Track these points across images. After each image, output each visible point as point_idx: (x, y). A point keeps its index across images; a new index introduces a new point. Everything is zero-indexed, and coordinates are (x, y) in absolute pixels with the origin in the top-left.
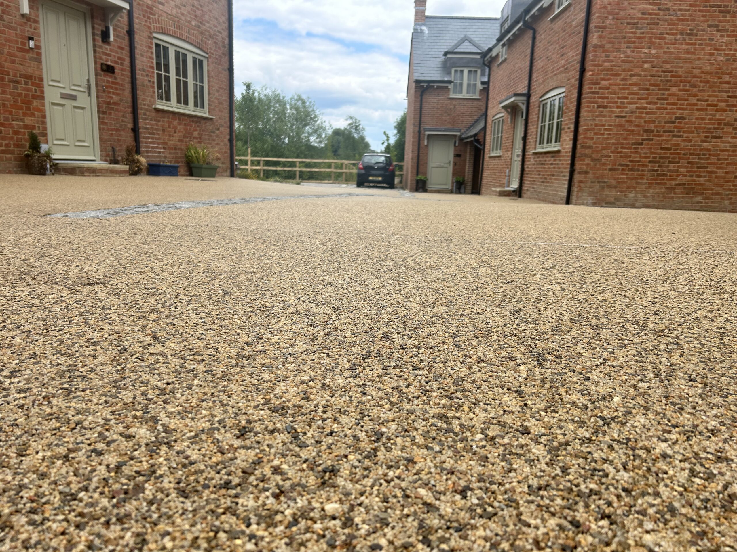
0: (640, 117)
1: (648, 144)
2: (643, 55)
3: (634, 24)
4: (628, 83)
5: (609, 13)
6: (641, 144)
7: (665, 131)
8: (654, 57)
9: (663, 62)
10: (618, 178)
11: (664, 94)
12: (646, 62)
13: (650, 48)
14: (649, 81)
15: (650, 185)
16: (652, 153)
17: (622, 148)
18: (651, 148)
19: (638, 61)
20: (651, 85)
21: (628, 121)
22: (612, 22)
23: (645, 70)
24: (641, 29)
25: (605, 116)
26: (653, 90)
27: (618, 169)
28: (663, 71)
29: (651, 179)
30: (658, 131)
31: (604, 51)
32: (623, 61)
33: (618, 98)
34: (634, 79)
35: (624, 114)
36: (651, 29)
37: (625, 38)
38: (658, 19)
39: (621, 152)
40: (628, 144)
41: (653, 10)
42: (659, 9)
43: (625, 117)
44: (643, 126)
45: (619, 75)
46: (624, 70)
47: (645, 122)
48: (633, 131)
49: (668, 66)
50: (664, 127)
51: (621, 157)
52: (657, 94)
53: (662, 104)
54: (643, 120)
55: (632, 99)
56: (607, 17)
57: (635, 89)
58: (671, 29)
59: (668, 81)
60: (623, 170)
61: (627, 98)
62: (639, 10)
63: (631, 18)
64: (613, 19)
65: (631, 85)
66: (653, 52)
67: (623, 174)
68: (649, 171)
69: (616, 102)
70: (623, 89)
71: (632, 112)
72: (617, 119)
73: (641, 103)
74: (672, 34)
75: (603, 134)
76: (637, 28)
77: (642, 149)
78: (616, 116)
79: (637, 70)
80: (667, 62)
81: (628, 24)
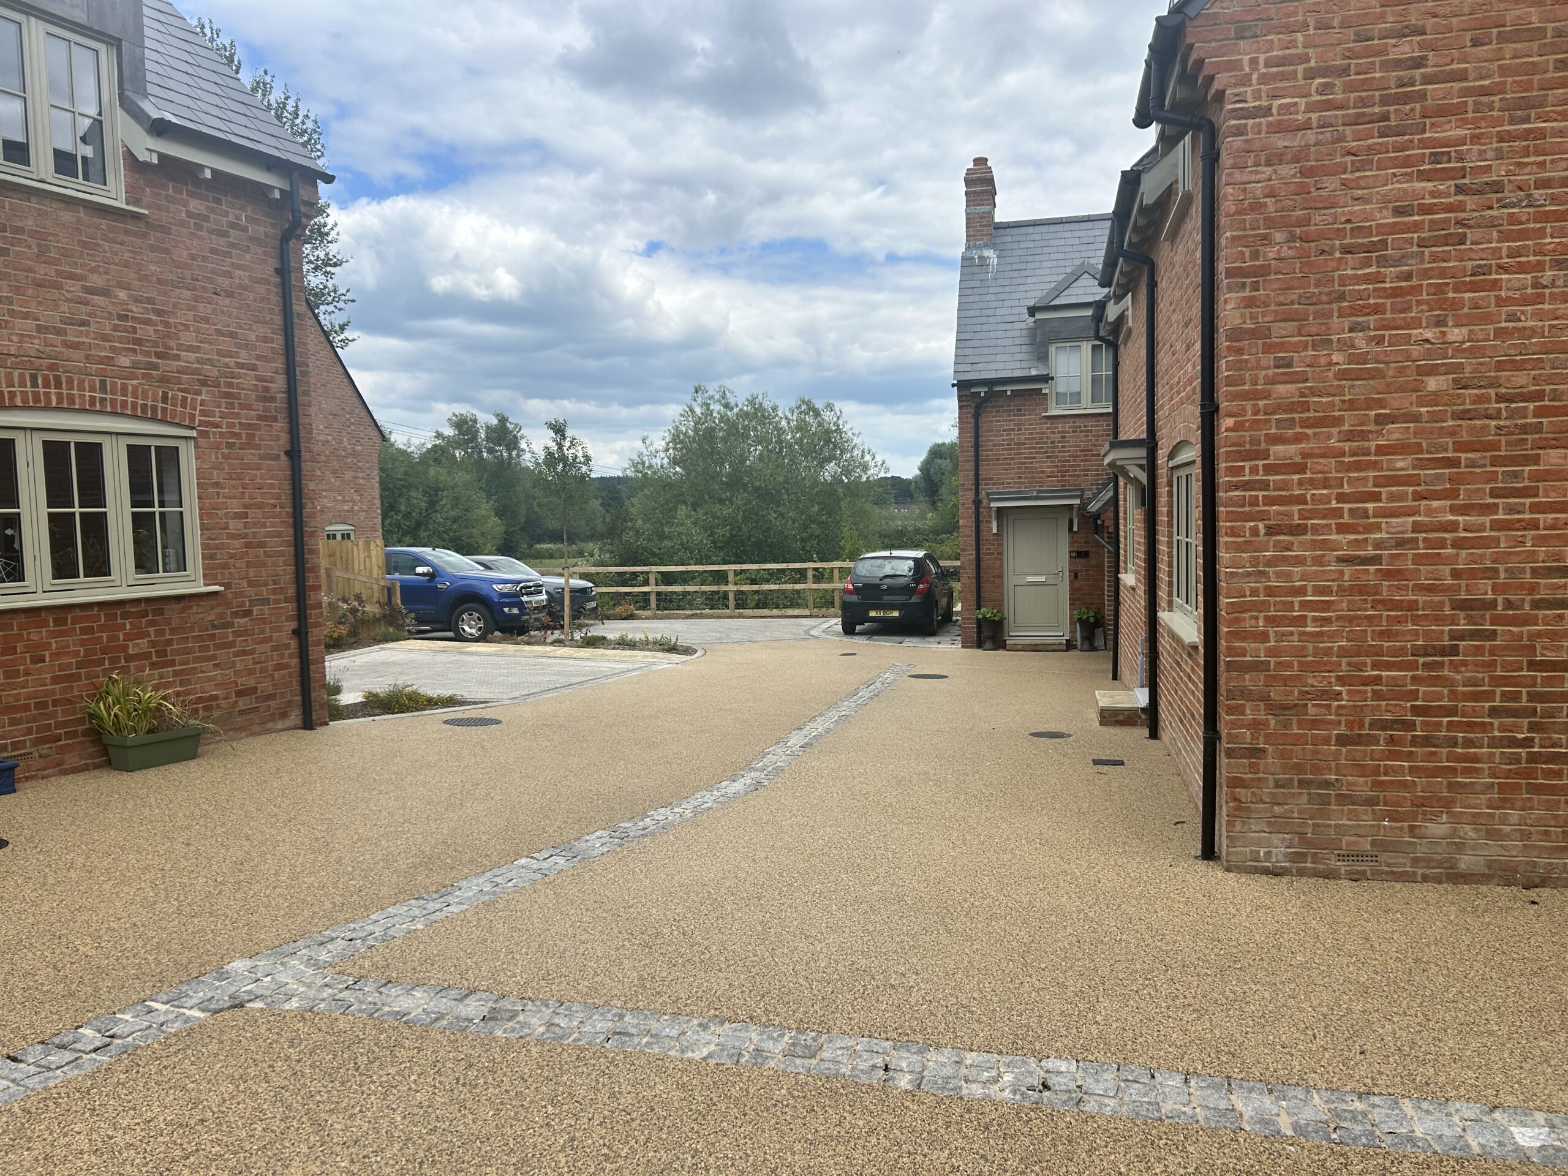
0: (1437, 560)
1: (1479, 650)
2: (1415, 350)
3: (1371, 248)
4: (1373, 445)
5: (1271, 223)
6: (1454, 651)
7: (1536, 605)
8: (1459, 351)
9: (1500, 366)
10: (1376, 771)
11: (1516, 475)
12: (1433, 371)
13: (1440, 323)
14: (1453, 433)
15: (1506, 795)
16: (1496, 681)
17: (1375, 666)
18: (1492, 664)
19: (1401, 371)
20: (1459, 447)
21: (1388, 574)
22: (1286, 252)
23: (1435, 398)
24: (1397, 262)
25: (1300, 561)
26: (1472, 464)
27: (1373, 740)
28: (1500, 398)
29: (1508, 774)
30: (1509, 605)
31: (1268, 349)
32: (1343, 375)
33: (1341, 498)
34: (1394, 432)
35: (1371, 552)
36: (1434, 258)
37: (1341, 297)
38: (1459, 223)
39: (1377, 680)
40: (1402, 651)
41: (1433, 194)
42: (1460, 190)
43: (1376, 560)
44: (1447, 589)
45: (1337, 421)
46: (1351, 405)
47: (1456, 574)
48: (1412, 606)
49: (1521, 379)
50: (1533, 589)
51: (1378, 696)
52: (1492, 477)
53: (1511, 509)
54: (1447, 569)
55: (1392, 497)
56: (1265, 237)
57: (1402, 463)
58: (1513, 253)
59: (1525, 429)
60: (1391, 740)
61: (1376, 497)
62: (1385, 200)
63: (1357, 231)
64: (1292, 238)
65: (1381, 450)
66: (1456, 334)
67: (1392, 755)
68: (1494, 743)
69: (1339, 513)
70: (1358, 466)
71: (1401, 544)
72: (1348, 570)
73: (1430, 512)
74: (1522, 269)
75: (1301, 621)
76: (1383, 261)
77: (1455, 667)
78: (1341, 560)
79: (1398, 402)
80: (1517, 366)
81: (1347, 250)
